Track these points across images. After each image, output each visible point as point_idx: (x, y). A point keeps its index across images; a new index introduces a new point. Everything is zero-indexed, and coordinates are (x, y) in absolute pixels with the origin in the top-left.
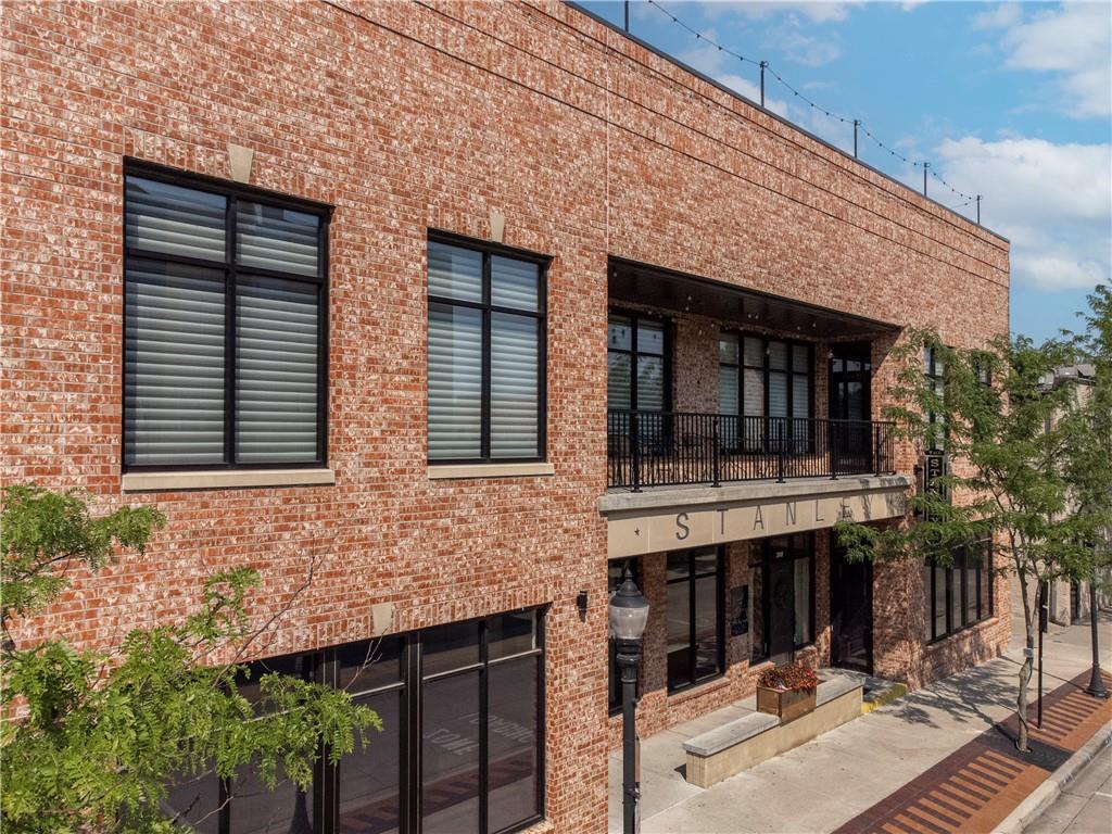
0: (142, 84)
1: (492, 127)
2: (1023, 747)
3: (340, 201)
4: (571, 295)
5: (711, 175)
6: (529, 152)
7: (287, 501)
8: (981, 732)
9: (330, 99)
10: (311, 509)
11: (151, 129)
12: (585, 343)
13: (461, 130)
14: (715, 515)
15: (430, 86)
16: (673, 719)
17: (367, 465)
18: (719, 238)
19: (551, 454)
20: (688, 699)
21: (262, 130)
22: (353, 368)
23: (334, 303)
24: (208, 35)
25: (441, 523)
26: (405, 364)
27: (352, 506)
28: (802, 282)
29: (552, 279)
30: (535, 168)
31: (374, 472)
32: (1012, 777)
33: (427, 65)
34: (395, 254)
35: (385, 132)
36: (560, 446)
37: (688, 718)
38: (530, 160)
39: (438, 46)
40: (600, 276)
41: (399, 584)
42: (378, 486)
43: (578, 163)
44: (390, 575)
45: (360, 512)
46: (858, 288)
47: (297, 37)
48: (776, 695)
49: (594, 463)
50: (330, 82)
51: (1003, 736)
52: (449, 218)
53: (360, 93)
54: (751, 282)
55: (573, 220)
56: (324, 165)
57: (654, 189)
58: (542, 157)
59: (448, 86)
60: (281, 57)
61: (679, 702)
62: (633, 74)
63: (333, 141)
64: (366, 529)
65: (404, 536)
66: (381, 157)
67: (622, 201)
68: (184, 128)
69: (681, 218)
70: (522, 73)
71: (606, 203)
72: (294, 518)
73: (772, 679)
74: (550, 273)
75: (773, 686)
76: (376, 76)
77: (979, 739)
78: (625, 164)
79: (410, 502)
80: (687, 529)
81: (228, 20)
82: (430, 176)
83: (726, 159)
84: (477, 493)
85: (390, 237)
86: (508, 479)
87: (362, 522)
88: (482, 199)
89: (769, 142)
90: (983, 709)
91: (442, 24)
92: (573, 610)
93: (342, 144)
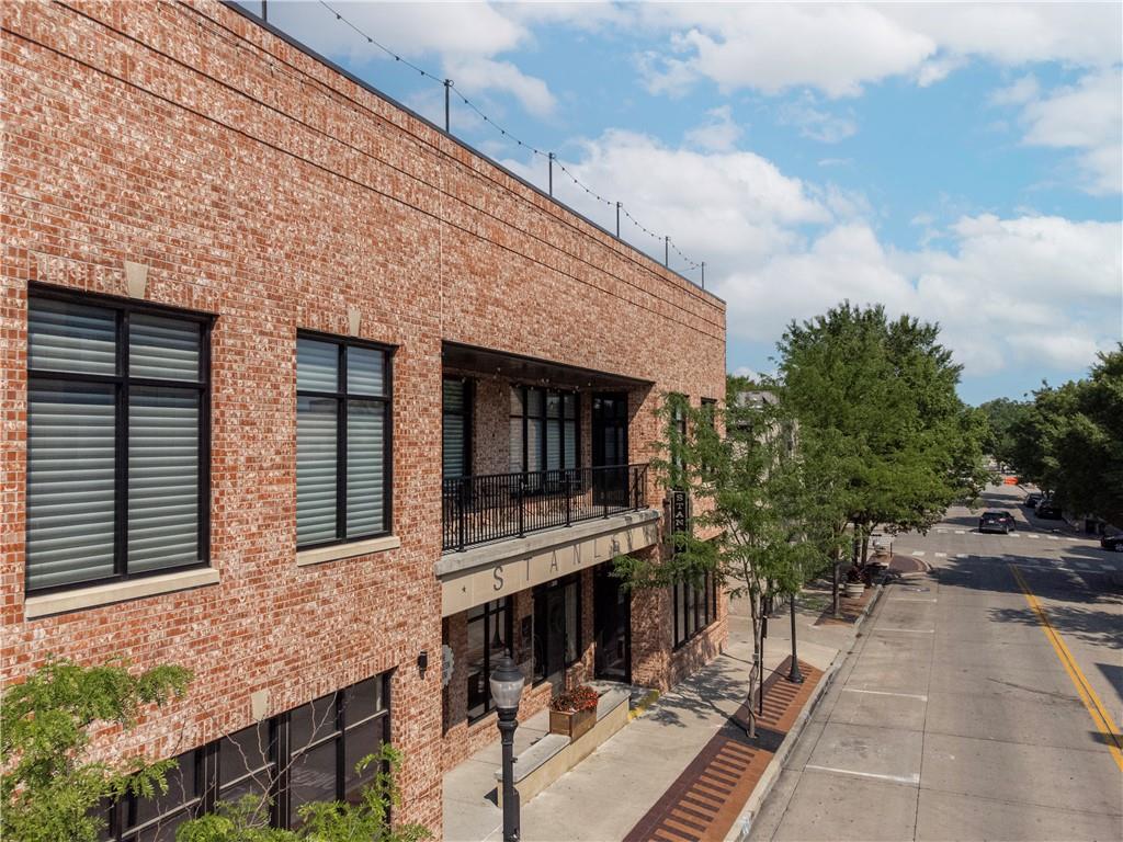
0: (46, 207)
1: (350, 230)
2: (752, 735)
3: (223, 310)
4: (413, 379)
5: (518, 263)
6: (380, 251)
7: (178, 605)
8: (720, 726)
9: (214, 212)
10: (198, 610)
11: (53, 252)
12: (424, 421)
13: (325, 235)
14: (523, 563)
15: (297, 195)
16: (472, 749)
17: (247, 560)
18: (525, 318)
19: (396, 528)
20: (485, 727)
21: (156, 246)
22: (234, 468)
23: (218, 406)
24: (106, 156)
25: (308, 606)
26: (278, 459)
27: (234, 601)
28: (584, 351)
29: (398, 366)
30: (384, 265)
31: (252, 567)
32: (748, 762)
33: (296, 175)
34: (270, 356)
35: (262, 241)
36: (405, 520)
37: (485, 745)
38: (381, 259)
39: (306, 157)
40: (435, 359)
41: (273, 669)
42: (256, 579)
43: (418, 258)
44: (266, 662)
45: (241, 607)
46: (623, 351)
47: (186, 153)
48: (567, 718)
49: (430, 530)
50: (215, 196)
51: (737, 727)
52: (314, 318)
53: (240, 205)
54: (548, 355)
55: (414, 311)
56: (210, 276)
57: (477, 279)
58: (390, 255)
59: (313, 194)
60: (172, 173)
61: (477, 732)
62: (460, 175)
63: (216, 252)
64: (245, 622)
65: (277, 623)
66: (258, 264)
67: (452, 291)
68: (84, 248)
69: (497, 303)
70: (373, 179)
71: (440, 293)
72: (183, 621)
73: (563, 703)
74: (396, 360)
75: (564, 710)
76: (254, 187)
77: (720, 732)
78: (455, 258)
79: (282, 591)
80: (501, 580)
81: (125, 140)
82: (298, 280)
83: (530, 248)
84: (336, 575)
85: (266, 340)
86: (363, 557)
87: (243, 615)
88: (341, 297)
89: (560, 230)
90: (718, 704)
91: (308, 136)
92: (415, 669)
93: (225, 255)
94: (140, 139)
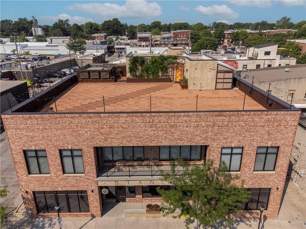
0: (23, 143)
1: (67, 135)
3: (46, 149)
9: (42, 139)
13: (62, 137)
21: (35, 144)
24: (28, 137)
26: (58, 164)
29: (83, 151)
34: (55, 153)
35: (51, 140)
38: (75, 138)
39: (56, 128)
43: (85, 136)
47: (37, 133)
49: (94, 175)
50: (42, 137)
52: (62, 148)
53: (46, 137)
56: (43, 146)
58: (77, 137)
59: (59, 132)
60: (36, 136)
63: (44, 143)
66: (51, 143)
67: (95, 139)
68: (27, 146)
70: (71, 127)
71: (92, 140)
80: (118, 183)
81: (29, 135)
82: (58, 144)
84: (71, 178)
85: (53, 151)
86: (77, 176)
88: (67, 144)
91: (57, 125)
93: (45, 143)
94: (31, 134)
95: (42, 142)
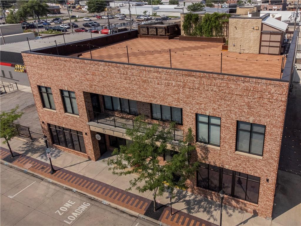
1: (63, 77)
3: (51, 87)
5: (101, 78)
12: (81, 103)
13: (60, 78)
15: (56, 74)
21: (44, 81)
25: (67, 119)
33: (55, 72)
34: (57, 92)
38: (69, 80)
40: (82, 94)
42: (60, 114)
43: (75, 79)
44: (63, 122)
50: (47, 76)
52: (61, 88)
55: (76, 87)
56: (49, 84)
57: (89, 81)
60: (44, 74)
62: (82, 64)
66: (53, 82)
69: (95, 85)
70: (65, 70)
71: (81, 84)
76: (51, 74)
78: (83, 78)
80: (105, 131)
82: (58, 83)
87: (60, 117)
92: (85, 134)
93: (50, 82)
94: (40, 72)
95: (48, 80)
